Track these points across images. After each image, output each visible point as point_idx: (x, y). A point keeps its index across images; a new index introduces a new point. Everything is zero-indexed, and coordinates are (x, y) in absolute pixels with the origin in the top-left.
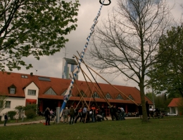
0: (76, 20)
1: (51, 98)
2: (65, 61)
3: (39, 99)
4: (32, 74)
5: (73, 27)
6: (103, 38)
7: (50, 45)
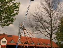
0: (19, 10)
1: (13, 45)
2: (19, 28)
3: (7, 45)
4: (4, 34)
5: (17, 13)
6: (33, 18)
7: (8, 21)
